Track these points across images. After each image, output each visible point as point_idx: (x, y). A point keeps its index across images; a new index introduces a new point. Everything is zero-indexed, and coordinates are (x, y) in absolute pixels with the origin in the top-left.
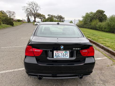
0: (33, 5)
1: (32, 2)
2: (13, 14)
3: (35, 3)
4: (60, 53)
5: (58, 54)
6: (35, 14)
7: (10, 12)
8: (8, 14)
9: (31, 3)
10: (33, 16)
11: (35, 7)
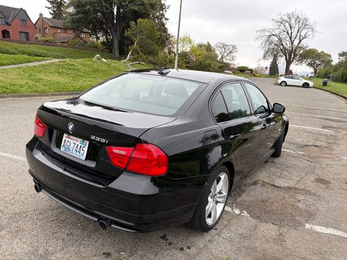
0: (293, 21)
1: (290, 12)
2: (231, 52)
3: (301, 17)
4: (72, 142)
5: (68, 144)
6: (291, 52)
7: (224, 46)
8: (218, 53)
9: (286, 18)
10: (284, 57)
11: (296, 29)
